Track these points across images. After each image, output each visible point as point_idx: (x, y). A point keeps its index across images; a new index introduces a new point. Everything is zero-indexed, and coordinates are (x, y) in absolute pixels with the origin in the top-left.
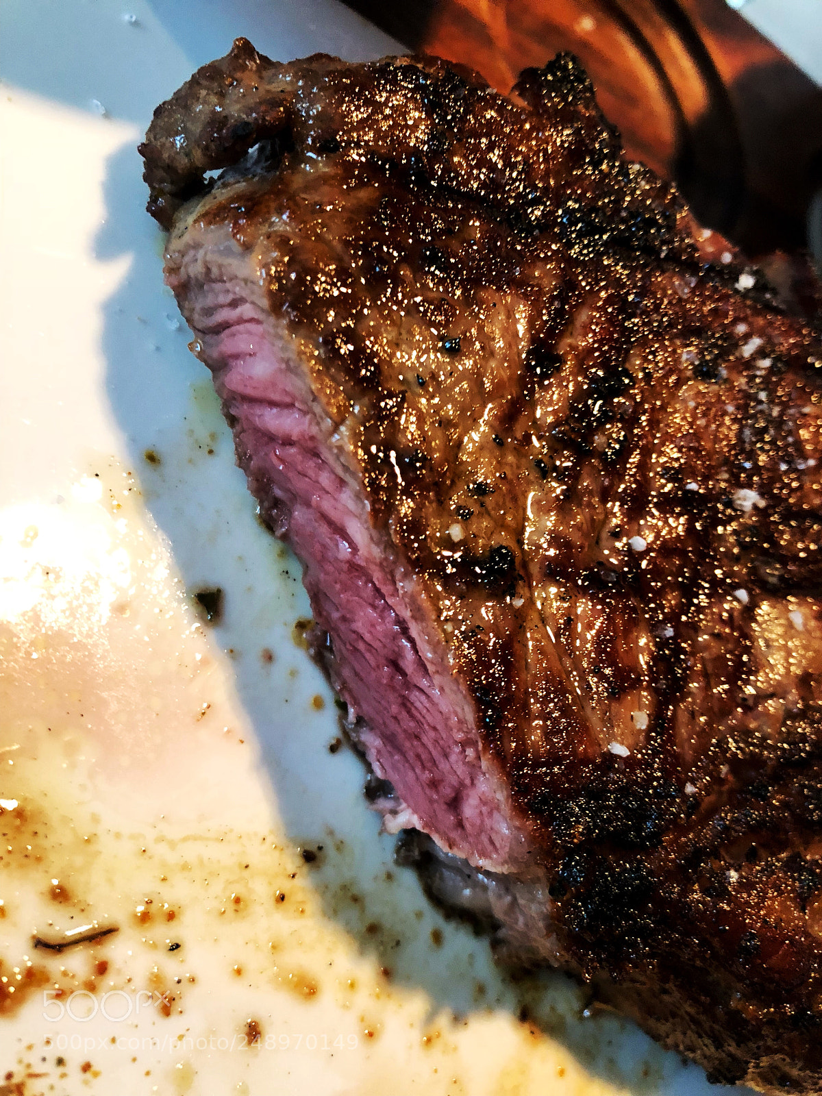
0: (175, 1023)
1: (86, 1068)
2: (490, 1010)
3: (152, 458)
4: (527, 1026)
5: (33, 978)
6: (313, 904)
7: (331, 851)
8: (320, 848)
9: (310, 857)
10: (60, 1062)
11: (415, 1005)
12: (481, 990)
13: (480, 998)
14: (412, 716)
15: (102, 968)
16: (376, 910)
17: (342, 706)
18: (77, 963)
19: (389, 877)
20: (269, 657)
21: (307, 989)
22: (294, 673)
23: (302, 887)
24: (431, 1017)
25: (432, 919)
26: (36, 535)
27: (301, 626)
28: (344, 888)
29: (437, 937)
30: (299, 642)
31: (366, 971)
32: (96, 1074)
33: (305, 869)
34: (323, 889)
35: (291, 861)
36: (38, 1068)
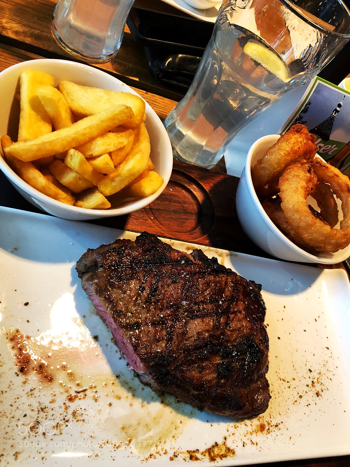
0: (97, 403)
1: (85, 409)
2: (155, 401)
3: (84, 317)
4: (163, 404)
5: (76, 397)
6: (119, 385)
7: (121, 376)
8: (119, 375)
9: (117, 377)
10: (81, 408)
11: (140, 401)
12: (153, 398)
13: (153, 399)
14: (128, 351)
15: (86, 395)
16: (131, 385)
17: (120, 351)
18: (82, 394)
19: (132, 379)
20: (107, 345)
21: (119, 398)
22: (111, 347)
23: (117, 382)
24: (143, 402)
25: (142, 386)
26: (68, 333)
27: (112, 339)
28: (124, 381)
29: (143, 389)
30: (112, 342)
31: (130, 395)
32: (86, 410)
33: (117, 379)
34: (120, 382)
35: (114, 378)
36: (78, 410)
